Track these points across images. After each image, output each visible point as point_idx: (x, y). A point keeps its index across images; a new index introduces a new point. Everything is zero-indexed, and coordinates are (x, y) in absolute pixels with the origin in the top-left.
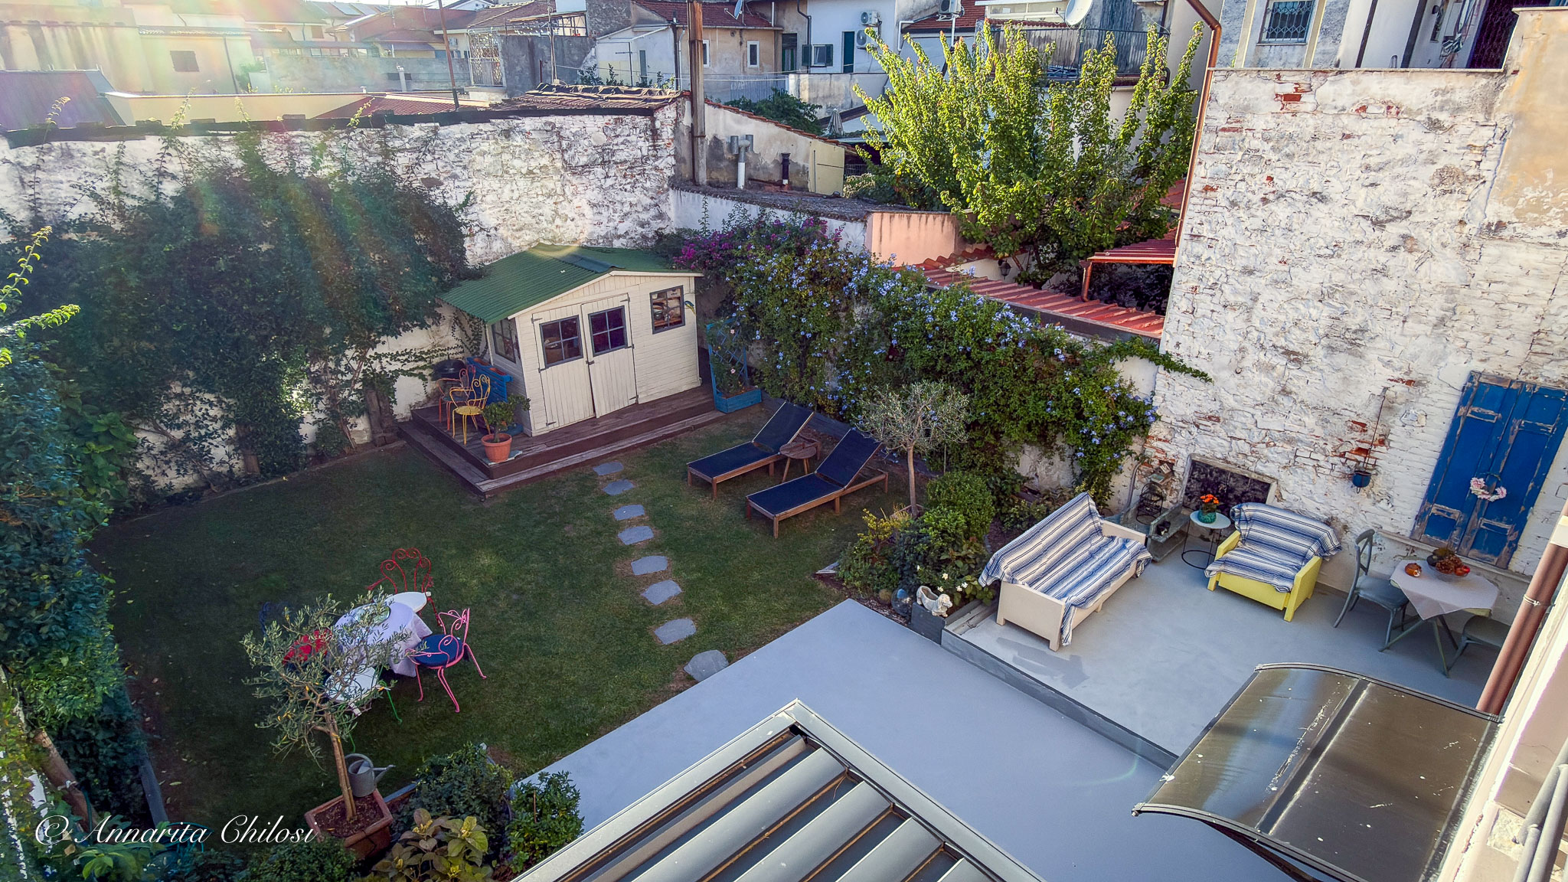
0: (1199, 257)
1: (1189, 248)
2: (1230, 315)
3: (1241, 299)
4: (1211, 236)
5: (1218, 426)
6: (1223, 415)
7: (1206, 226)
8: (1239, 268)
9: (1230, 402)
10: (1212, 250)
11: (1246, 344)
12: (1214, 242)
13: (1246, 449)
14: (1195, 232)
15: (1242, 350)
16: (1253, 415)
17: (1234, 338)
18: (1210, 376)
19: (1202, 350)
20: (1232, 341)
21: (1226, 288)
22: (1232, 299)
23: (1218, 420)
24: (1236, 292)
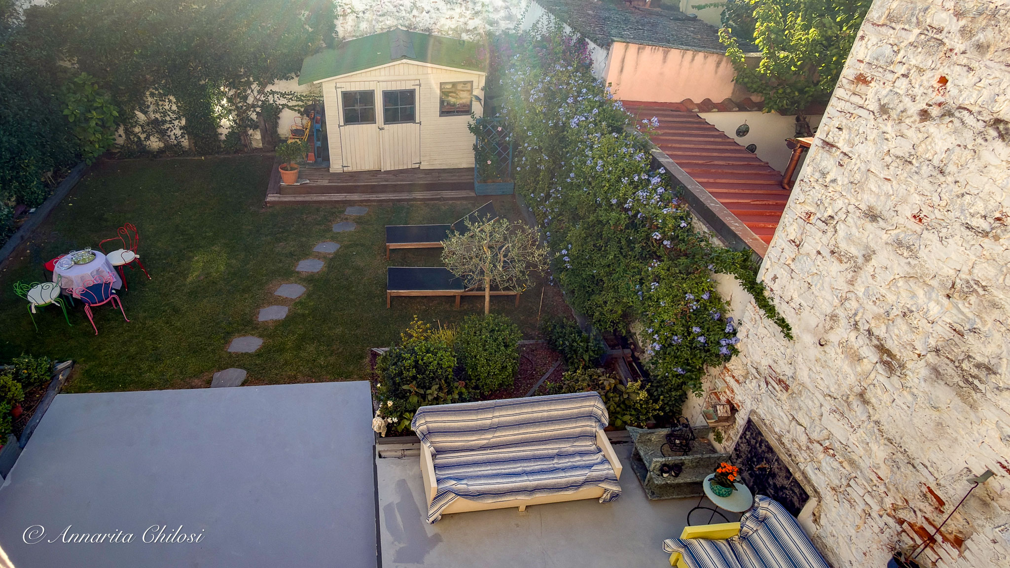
0: (824, 175)
1: (818, 158)
2: (835, 267)
3: (854, 251)
4: (846, 149)
5: (784, 396)
6: (793, 386)
7: (845, 134)
8: (863, 207)
9: (803, 375)
10: (841, 169)
11: (841, 312)
12: (846, 159)
13: (803, 439)
14: (830, 139)
15: (834, 317)
16: (821, 405)
17: (830, 298)
18: (794, 332)
19: (795, 296)
20: (827, 302)
21: (841, 227)
22: (843, 246)
23: (787, 388)
24: (849, 238)
